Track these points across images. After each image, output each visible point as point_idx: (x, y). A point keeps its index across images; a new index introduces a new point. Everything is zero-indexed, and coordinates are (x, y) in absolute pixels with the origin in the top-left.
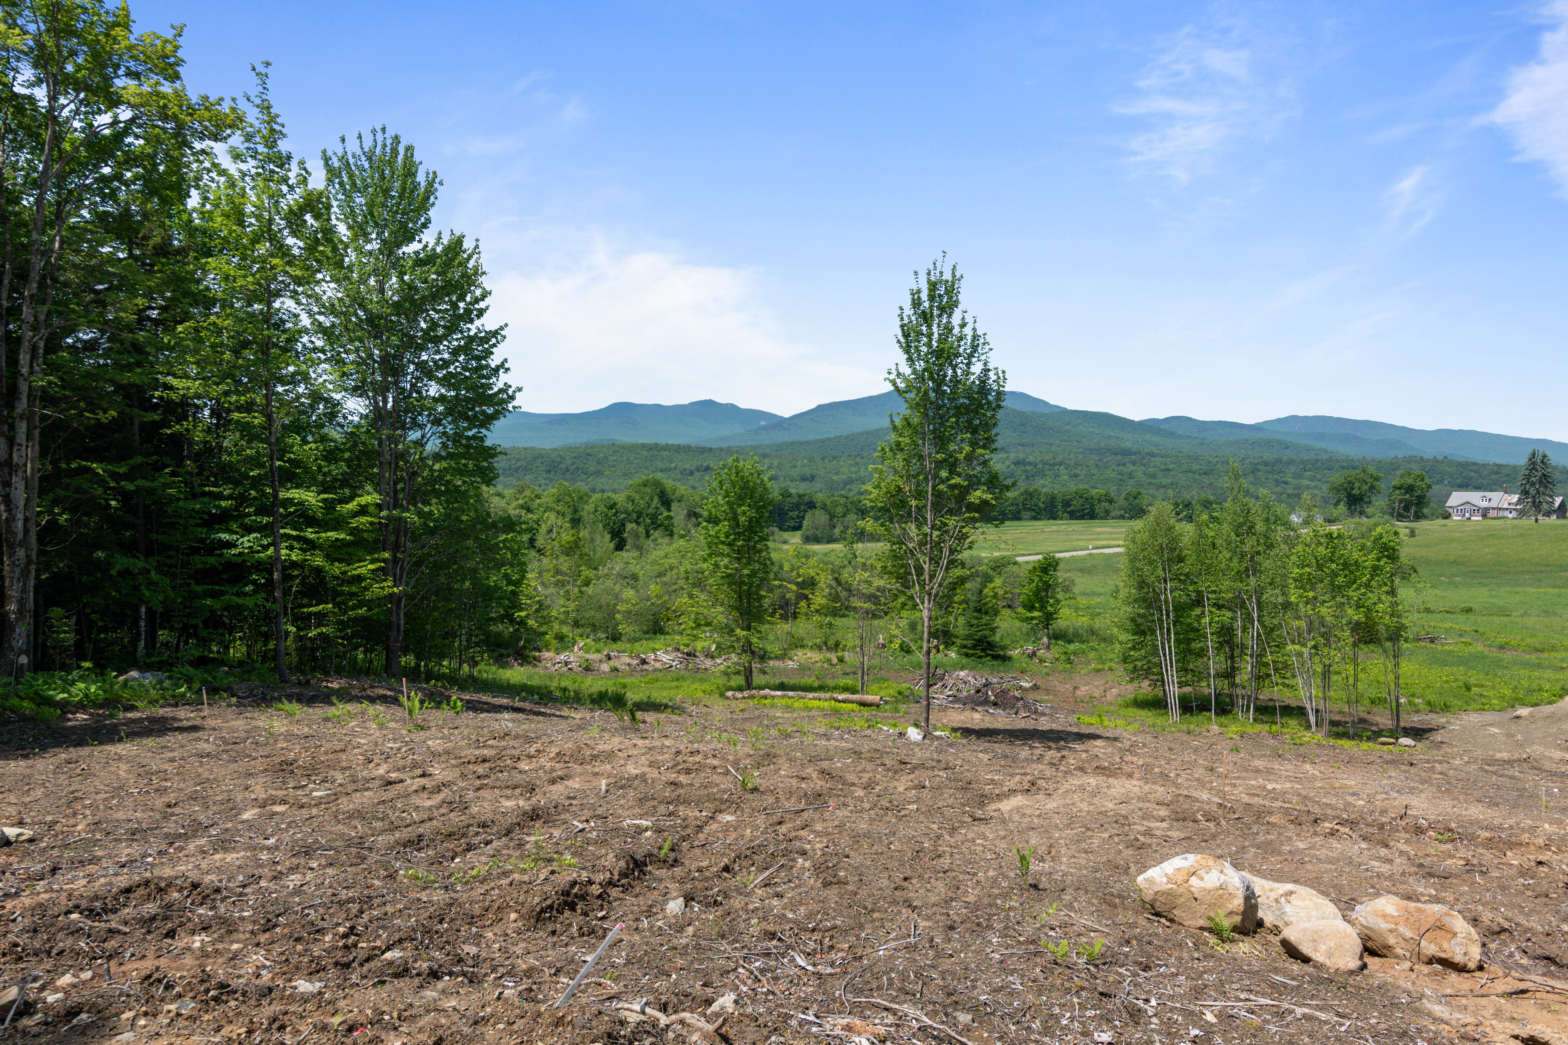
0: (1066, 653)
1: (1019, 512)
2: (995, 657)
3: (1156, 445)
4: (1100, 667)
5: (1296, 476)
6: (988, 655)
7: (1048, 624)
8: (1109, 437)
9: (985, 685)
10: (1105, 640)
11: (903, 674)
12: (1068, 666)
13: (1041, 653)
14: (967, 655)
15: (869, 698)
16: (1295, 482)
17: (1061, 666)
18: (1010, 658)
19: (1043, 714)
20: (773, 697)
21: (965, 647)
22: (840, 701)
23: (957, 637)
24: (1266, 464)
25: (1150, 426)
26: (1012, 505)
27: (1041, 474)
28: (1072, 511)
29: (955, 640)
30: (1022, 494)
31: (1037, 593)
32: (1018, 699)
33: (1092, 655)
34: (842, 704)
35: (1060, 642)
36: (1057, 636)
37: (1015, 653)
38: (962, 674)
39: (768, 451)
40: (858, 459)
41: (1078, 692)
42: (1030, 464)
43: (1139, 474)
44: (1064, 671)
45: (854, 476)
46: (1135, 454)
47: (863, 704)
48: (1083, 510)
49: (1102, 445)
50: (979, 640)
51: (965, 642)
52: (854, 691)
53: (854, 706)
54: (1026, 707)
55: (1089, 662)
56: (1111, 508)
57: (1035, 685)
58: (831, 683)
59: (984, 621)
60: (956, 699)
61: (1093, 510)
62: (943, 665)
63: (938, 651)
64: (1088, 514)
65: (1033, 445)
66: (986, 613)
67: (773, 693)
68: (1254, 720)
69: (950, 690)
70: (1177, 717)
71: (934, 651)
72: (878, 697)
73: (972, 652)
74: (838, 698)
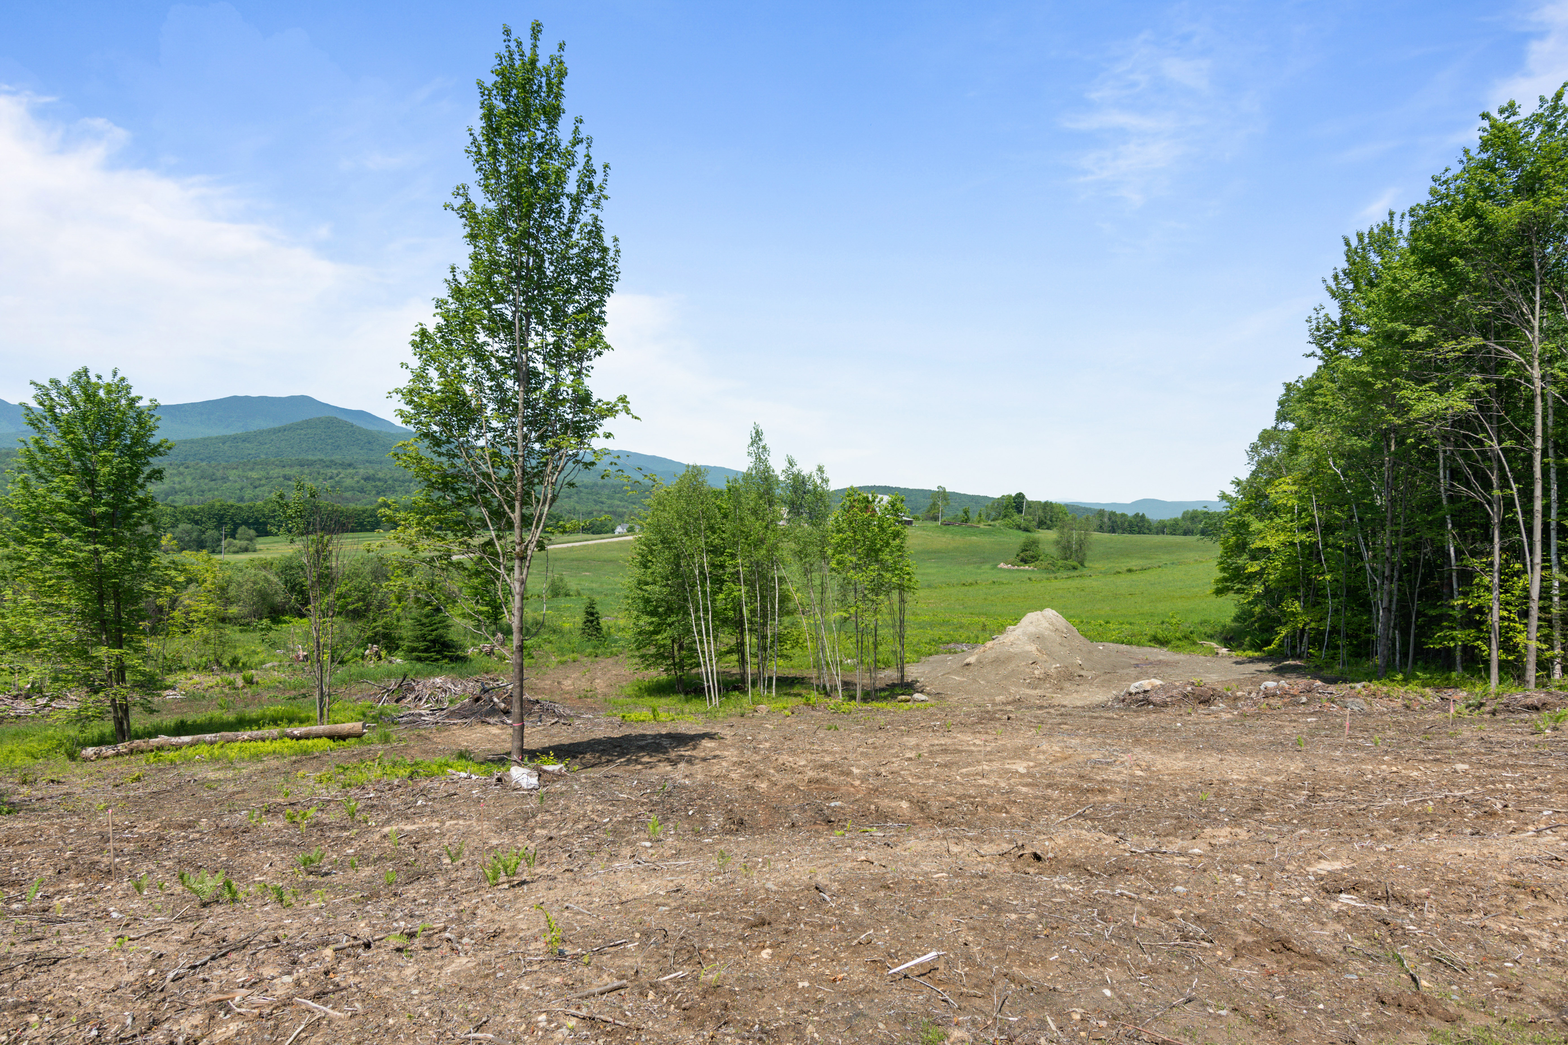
2: (453, 659)
4: (563, 658)
5: (610, 497)
6: (445, 657)
7: (497, 619)
12: (533, 661)
13: (497, 650)
14: (419, 659)
15: (345, 727)
16: (609, 502)
18: (468, 659)
19: (571, 717)
20: (178, 747)
21: (414, 650)
22: (298, 738)
23: (403, 639)
24: (586, 487)
26: (371, 516)
29: (401, 643)
33: (547, 647)
34: (304, 742)
37: (471, 652)
38: (438, 680)
40: (181, 469)
42: (379, 480)
44: (532, 666)
45: (177, 486)
47: (335, 737)
50: (433, 641)
51: (415, 645)
53: (326, 741)
55: (550, 655)
58: (254, 712)
59: (439, 619)
60: (448, 713)
63: (380, 658)
65: (381, 463)
67: (174, 740)
68: (776, 693)
69: (426, 702)
70: (716, 701)
71: (375, 659)
72: (360, 724)
73: (425, 655)
74: (296, 732)
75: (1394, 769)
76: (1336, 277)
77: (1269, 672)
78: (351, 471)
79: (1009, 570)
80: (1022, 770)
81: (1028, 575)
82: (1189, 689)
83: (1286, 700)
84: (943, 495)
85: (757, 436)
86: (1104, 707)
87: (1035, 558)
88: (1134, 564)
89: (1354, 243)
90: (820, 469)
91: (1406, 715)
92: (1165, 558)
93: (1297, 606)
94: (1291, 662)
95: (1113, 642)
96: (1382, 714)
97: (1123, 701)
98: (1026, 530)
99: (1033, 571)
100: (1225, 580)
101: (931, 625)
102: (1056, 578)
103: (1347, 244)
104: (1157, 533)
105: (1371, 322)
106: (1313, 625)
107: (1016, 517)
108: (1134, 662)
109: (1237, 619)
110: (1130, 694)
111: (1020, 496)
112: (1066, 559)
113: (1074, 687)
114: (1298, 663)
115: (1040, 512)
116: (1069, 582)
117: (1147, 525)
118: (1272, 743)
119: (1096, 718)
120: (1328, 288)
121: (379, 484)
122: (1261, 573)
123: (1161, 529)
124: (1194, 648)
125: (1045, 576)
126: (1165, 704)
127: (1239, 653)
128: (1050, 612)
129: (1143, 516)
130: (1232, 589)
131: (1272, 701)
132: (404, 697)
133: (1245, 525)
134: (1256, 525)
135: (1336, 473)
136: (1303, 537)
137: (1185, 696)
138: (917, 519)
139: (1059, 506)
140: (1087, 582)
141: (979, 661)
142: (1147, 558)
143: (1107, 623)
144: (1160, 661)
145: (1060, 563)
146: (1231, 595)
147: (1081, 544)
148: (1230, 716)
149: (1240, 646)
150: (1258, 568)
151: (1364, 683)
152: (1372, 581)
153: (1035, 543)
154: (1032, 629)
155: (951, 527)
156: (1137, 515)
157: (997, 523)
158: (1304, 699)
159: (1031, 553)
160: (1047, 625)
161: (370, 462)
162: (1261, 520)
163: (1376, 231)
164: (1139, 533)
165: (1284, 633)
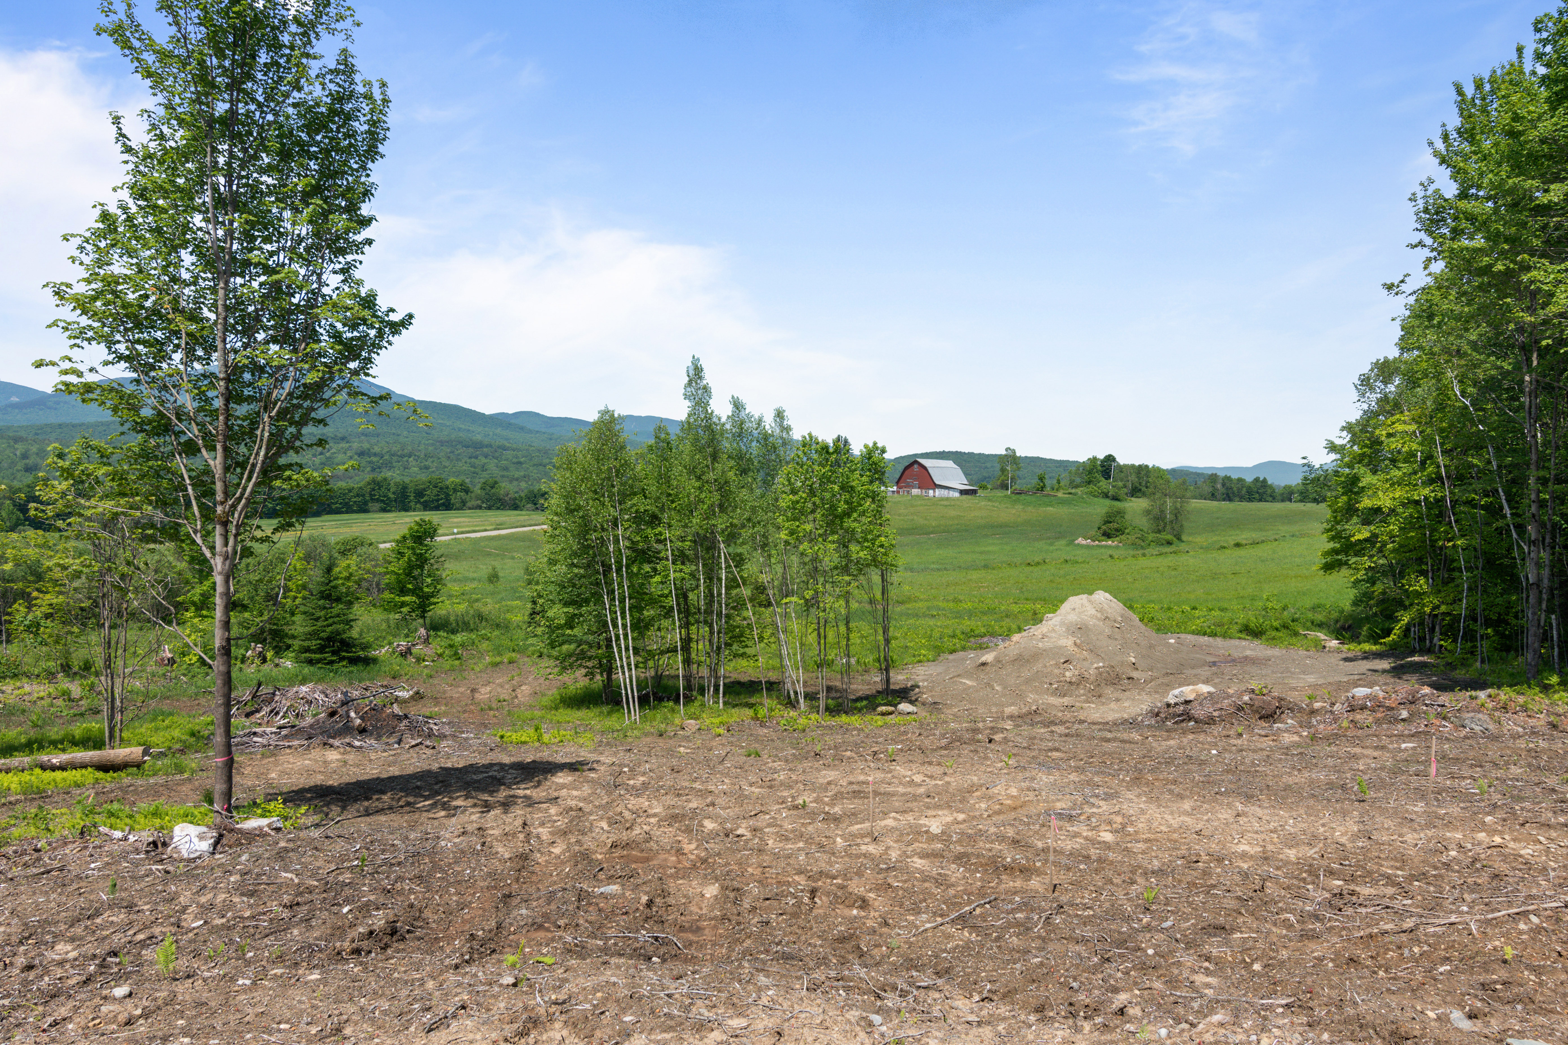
0: (451, 646)
1: (365, 503)
2: (353, 661)
3: (507, 439)
4: (498, 659)
6: (343, 659)
7: (424, 611)
8: (460, 429)
9: (344, 703)
10: (498, 626)
11: (203, 701)
12: (457, 662)
13: (417, 650)
14: (310, 662)
15: (119, 753)
17: (447, 664)
18: (375, 660)
19: (443, 737)
21: (307, 650)
22: (54, 768)
23: (294, 637)
25: (500, 420)
26: (358, 495)
27: (389, 466)
28: (426, 501)
29: (291, 642)
30: (369, 484)
31: (409, 572)
32: (399, 718)
33: (485, 645)
34: (59, 775)
35: (441, 633)
36: (435, 627)
37: (382, 652)
38: (304, 689)
39: (23, 434)
41: (477, 695)
42: (375, 455)
43: (492, 465)
44: (452, 669)
46: (487, 446)
47: (105, 767)
48: (438, 500)
49: (453, 436)
50: (329, 639)
51: (306, 644)
52: (98, 744)
53: (90, 775)
54: (414, 728)
55: (482, 655)
56: (468, 497)
57: (417, 693)
58: (52, 733)
59: (335, 611)
60: (294, 731)
61: (448, 499)
62: (271, 680)
63: (264, 660)
64: (443, 504)
65: (378, 435)
66: (338, 600)
68: (725, 703)
69: (284, 717)
70: (636, 715)
71: (257, 661)
72: (140, 749)
73: (318, 656)
74: (54, 761)
75: (1498, 840)
76: (1445, 137)
77: (1384, 671)
78: (344, 445)
79: (1088, 547)
80: (935, 827)
81: (1110, 552)
82: (1246, 698)
83: (1379, 715)
84: (1010, 459)
85: (696, 373)
86: (1132, 724)
87: (1120, 531)
88: (1243, 536)
89: (1469, 91)
90: (780, 415)
91: (1552, 739)
92: (1284, 529)
93: (1421, 584)
94: (1416, 658)
95: (1193, 633)
96: (1516, 737)
97: (1157, 715)
98: (1115, 498)
99: (1117, 547)
100: (1335, 552)
101: (971, 614)
102: (1144, 555)
103: (1460, 91)
104: (1283, 501)
105: (1486, 181)
106: (1443, 608)
107: (1103, 483)
108: (1210, 659)
109: (1356, 603)
110: (1168, 705)
111: (1110, 458)
112: (1159, 532)
113: (1118, 694)
114: (1425, 659)
115: (1133, 478)
116: (1160, 559)
117: (1269, 491)
118: (1331, 785)
119: (1108, 740)
120: (1436, 154)
121: (374, 459)
122: (1372, 540)
123: (1287, 495)
124: (1294, 640)
125: (1132, 553)
126: (1211, 721)
127: (1352, 646)
128: (1101, 596)
129: (1265, 480)
130: (1346, 563)
131: (1359, 717)
132: (258, 711)
133: (1355, 479)
134: (1368, 479)
135: (1466, 407)
136: (1426, 491)
137: (1240, 709)
138: (984, 488)
139: (1157, 470)
140: (1183, 559)
141: (998, 660)
142: (1261, 530)
143: (1194, 608)
144: (1246, 658)
145: (1151, 537)
146: (1345, 571)
147: (1177, 513)
148: (1296, 738)
149: (1355, 638)
150: (1367, 535)
151: (1489, 691)
152: (1519, 546)
153: (1120, 513)
154: (1073, 617)
155: (1023, 497)
156: (1257, 480)
157: (1079, 491)
158: (1404, 714)
159: (1116, 525)
160: (1093, 612)
161: (366, 435)
162: (1374, 472)
163: (1499, 72)
164: (1260, 500)
165: (1406, 620)
